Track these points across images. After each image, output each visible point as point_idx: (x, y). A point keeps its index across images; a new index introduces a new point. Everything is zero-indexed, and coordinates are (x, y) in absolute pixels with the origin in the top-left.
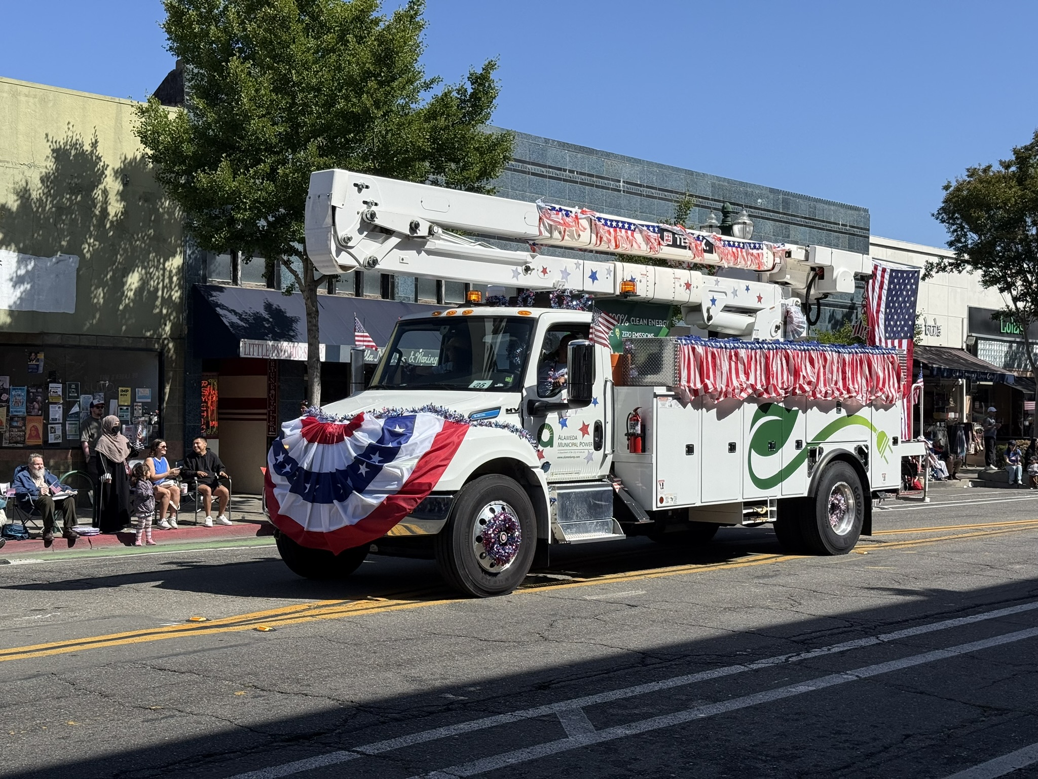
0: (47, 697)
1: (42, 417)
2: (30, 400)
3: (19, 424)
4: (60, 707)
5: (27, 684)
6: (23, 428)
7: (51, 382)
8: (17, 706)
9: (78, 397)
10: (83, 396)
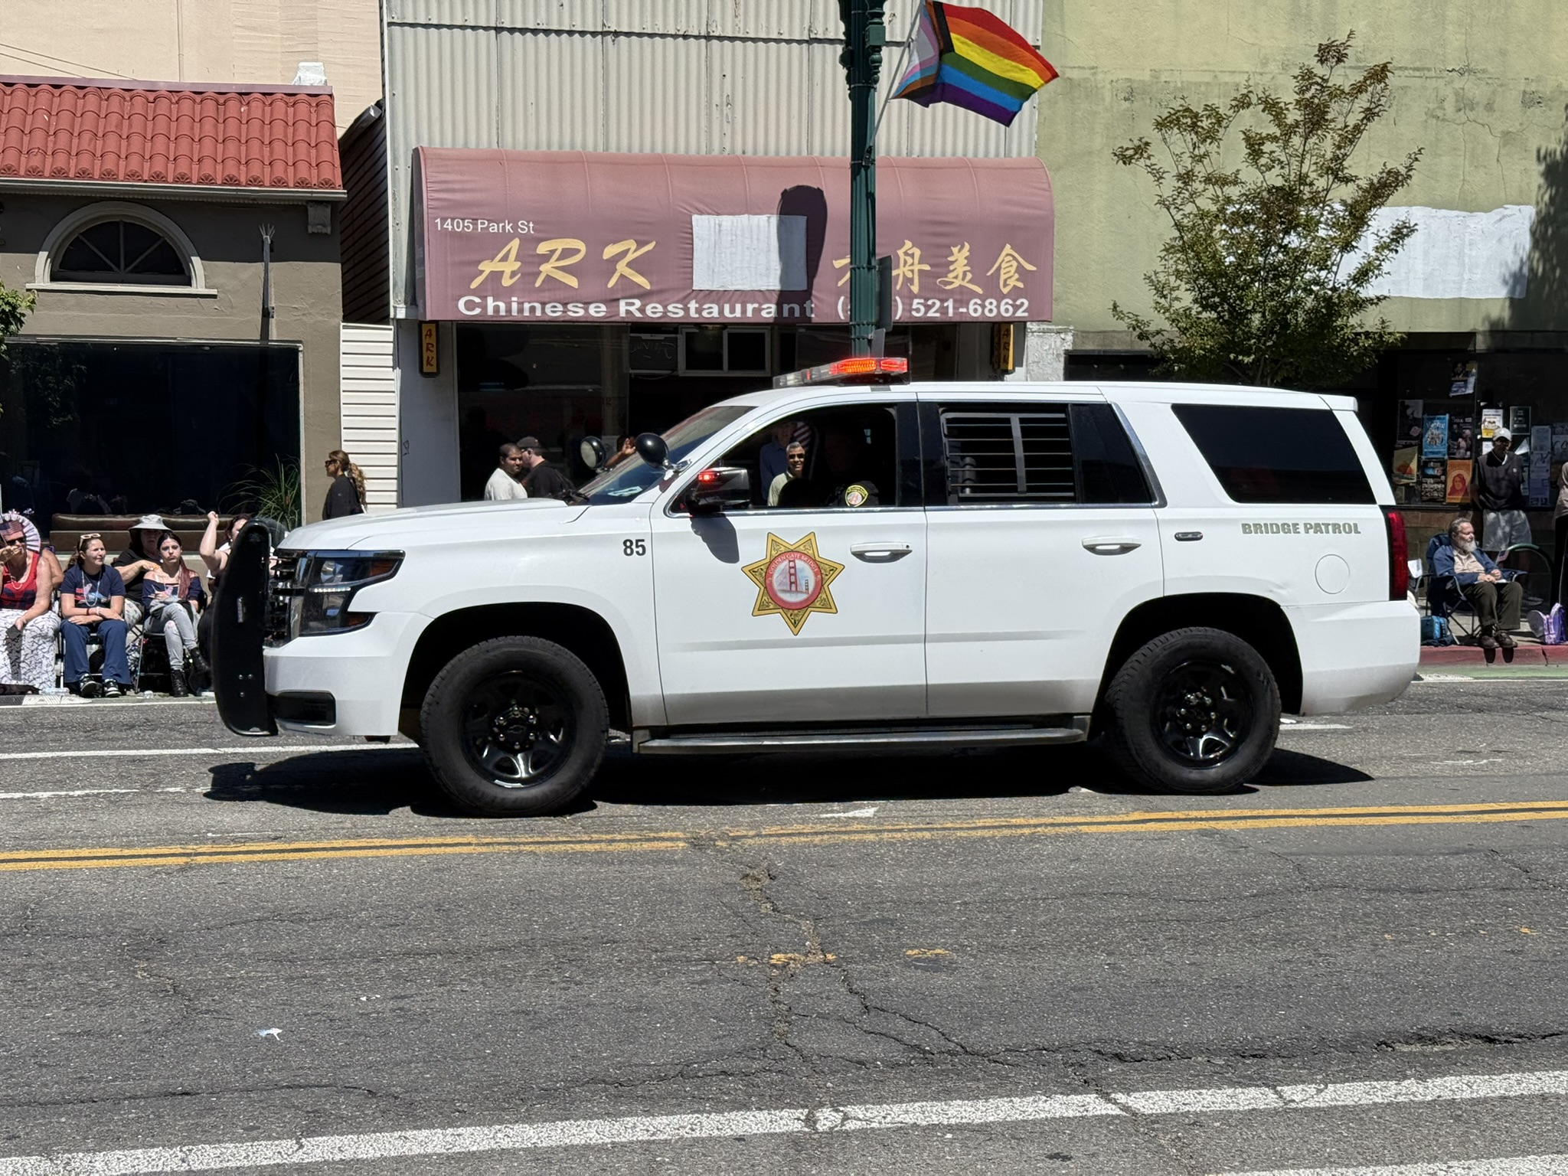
0: (1486, 886)
1: (1470, 462)
2: (1454, 435)
3: (1436, 472)
4: (1505, 904)
5: (1454, 862)
6: (1443, 478)
7: (1485, 407)
8: (1439, 894)
9: (1527, 430)
10: (1534, 429)
